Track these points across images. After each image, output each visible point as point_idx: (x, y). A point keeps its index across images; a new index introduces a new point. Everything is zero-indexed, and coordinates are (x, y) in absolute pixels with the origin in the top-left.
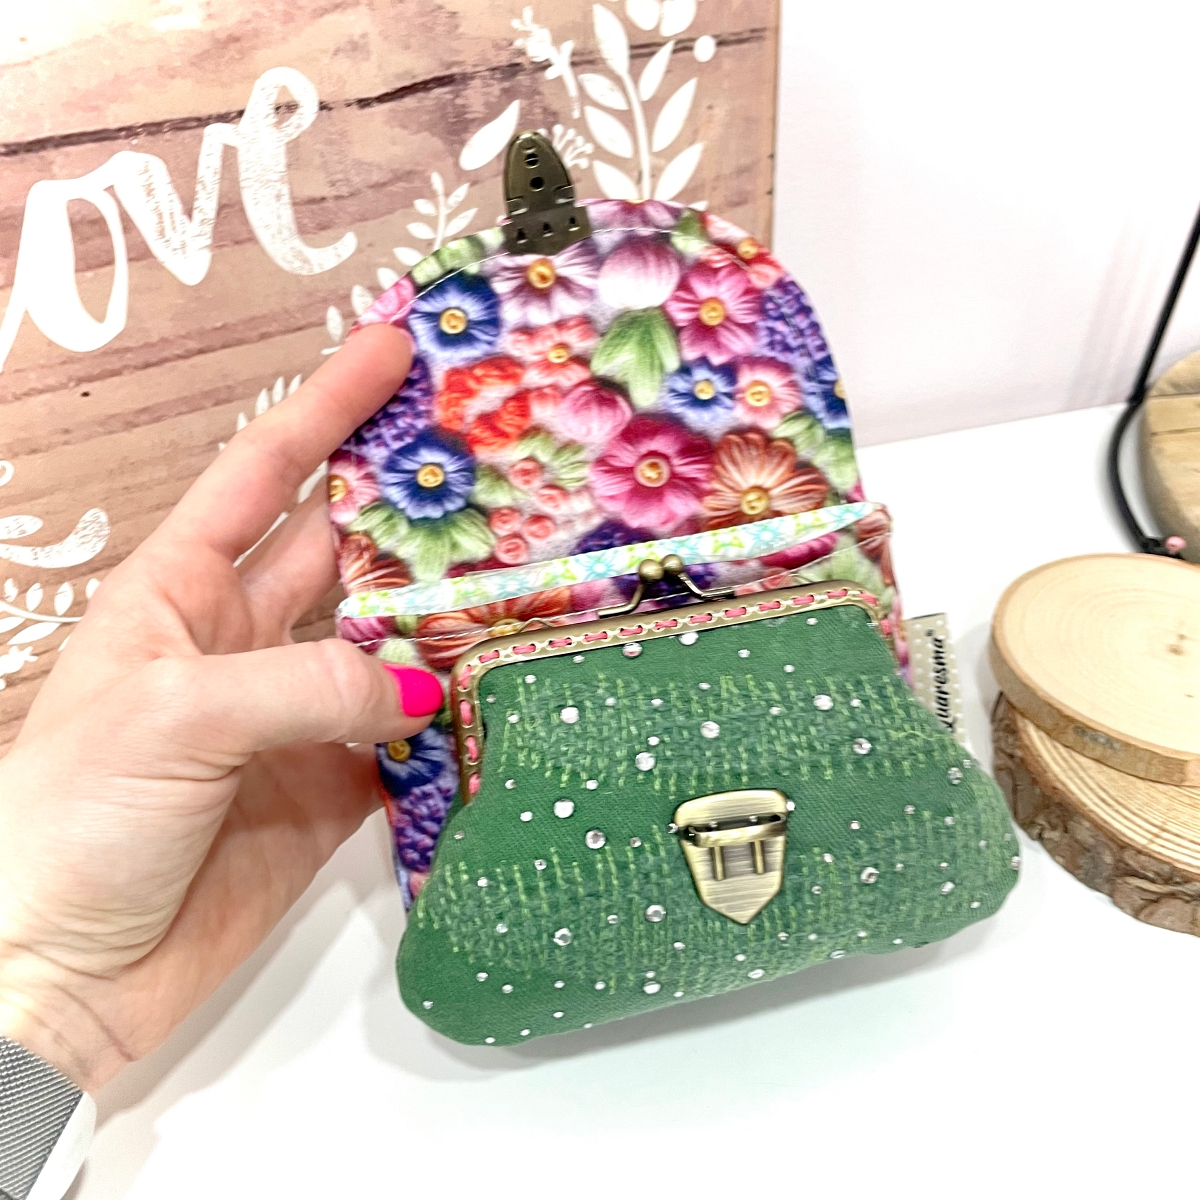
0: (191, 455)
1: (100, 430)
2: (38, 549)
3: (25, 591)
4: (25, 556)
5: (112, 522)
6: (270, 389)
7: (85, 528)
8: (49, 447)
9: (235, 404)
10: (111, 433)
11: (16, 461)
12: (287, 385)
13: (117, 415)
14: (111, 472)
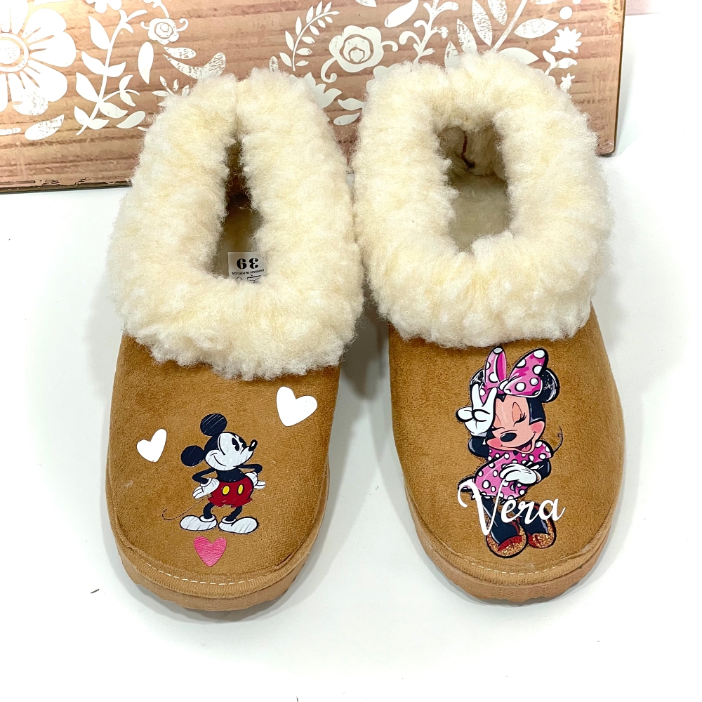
0: (271, 35)
1: (230, 11)
2: (192, 67)
3: (182, 88)
4: (185, 69)
5: (227, 61)
6: (315, 7)
7: (214, 62)
8: (206, 16)
9: (297, 11)
10: (235, 15)
11: (190, 20)
12: (324, 7)
13: (239, 6)
14: (232, 35)
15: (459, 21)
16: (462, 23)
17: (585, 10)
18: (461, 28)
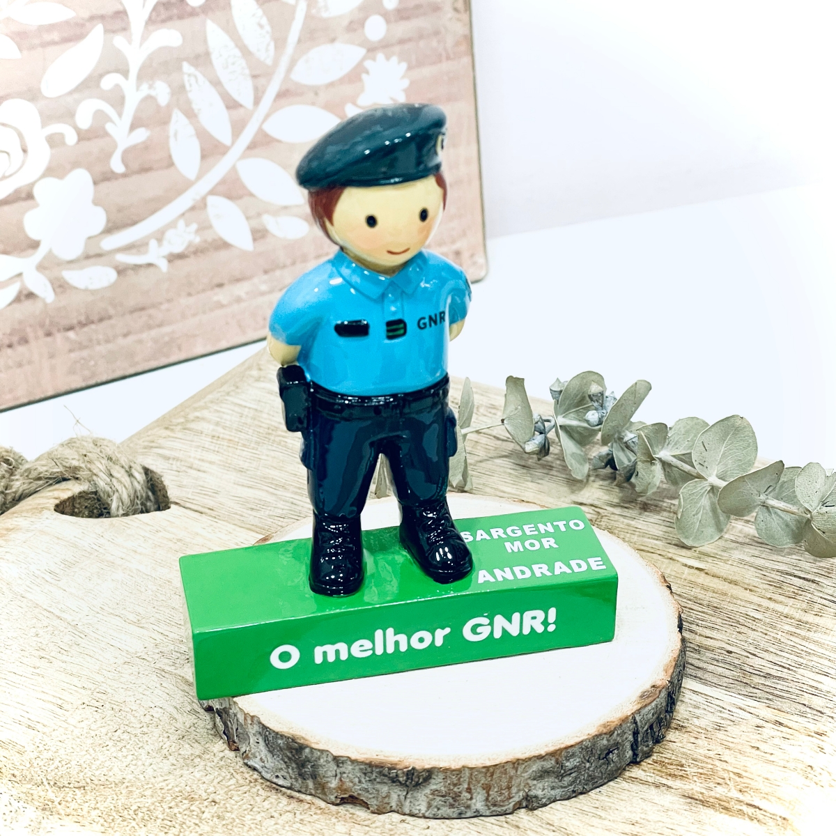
15: (186, 67)
16: (192, 70)
17: (408, 18)
18: (193, 80)
